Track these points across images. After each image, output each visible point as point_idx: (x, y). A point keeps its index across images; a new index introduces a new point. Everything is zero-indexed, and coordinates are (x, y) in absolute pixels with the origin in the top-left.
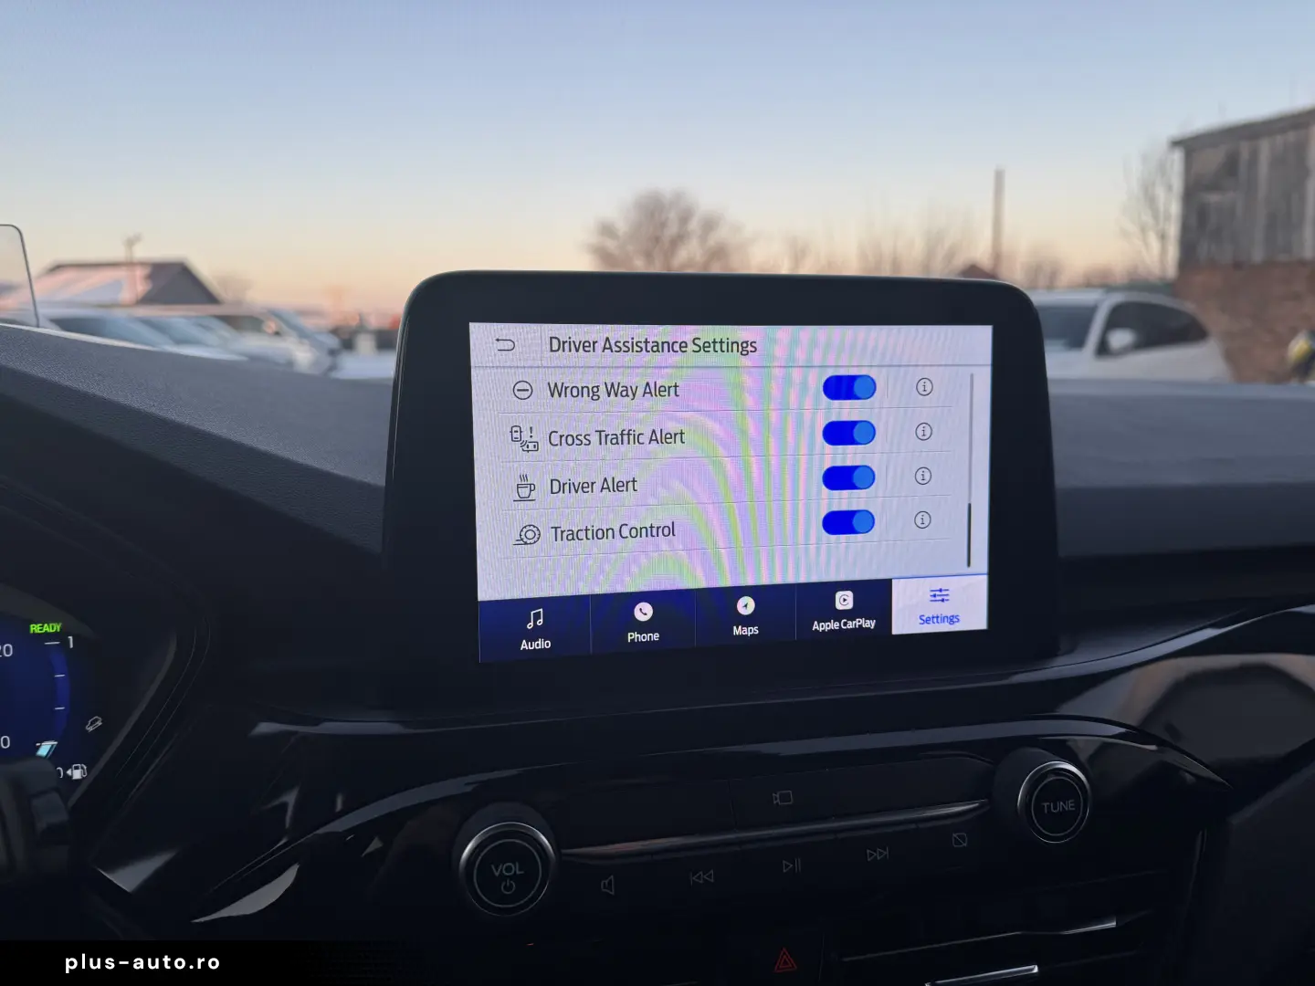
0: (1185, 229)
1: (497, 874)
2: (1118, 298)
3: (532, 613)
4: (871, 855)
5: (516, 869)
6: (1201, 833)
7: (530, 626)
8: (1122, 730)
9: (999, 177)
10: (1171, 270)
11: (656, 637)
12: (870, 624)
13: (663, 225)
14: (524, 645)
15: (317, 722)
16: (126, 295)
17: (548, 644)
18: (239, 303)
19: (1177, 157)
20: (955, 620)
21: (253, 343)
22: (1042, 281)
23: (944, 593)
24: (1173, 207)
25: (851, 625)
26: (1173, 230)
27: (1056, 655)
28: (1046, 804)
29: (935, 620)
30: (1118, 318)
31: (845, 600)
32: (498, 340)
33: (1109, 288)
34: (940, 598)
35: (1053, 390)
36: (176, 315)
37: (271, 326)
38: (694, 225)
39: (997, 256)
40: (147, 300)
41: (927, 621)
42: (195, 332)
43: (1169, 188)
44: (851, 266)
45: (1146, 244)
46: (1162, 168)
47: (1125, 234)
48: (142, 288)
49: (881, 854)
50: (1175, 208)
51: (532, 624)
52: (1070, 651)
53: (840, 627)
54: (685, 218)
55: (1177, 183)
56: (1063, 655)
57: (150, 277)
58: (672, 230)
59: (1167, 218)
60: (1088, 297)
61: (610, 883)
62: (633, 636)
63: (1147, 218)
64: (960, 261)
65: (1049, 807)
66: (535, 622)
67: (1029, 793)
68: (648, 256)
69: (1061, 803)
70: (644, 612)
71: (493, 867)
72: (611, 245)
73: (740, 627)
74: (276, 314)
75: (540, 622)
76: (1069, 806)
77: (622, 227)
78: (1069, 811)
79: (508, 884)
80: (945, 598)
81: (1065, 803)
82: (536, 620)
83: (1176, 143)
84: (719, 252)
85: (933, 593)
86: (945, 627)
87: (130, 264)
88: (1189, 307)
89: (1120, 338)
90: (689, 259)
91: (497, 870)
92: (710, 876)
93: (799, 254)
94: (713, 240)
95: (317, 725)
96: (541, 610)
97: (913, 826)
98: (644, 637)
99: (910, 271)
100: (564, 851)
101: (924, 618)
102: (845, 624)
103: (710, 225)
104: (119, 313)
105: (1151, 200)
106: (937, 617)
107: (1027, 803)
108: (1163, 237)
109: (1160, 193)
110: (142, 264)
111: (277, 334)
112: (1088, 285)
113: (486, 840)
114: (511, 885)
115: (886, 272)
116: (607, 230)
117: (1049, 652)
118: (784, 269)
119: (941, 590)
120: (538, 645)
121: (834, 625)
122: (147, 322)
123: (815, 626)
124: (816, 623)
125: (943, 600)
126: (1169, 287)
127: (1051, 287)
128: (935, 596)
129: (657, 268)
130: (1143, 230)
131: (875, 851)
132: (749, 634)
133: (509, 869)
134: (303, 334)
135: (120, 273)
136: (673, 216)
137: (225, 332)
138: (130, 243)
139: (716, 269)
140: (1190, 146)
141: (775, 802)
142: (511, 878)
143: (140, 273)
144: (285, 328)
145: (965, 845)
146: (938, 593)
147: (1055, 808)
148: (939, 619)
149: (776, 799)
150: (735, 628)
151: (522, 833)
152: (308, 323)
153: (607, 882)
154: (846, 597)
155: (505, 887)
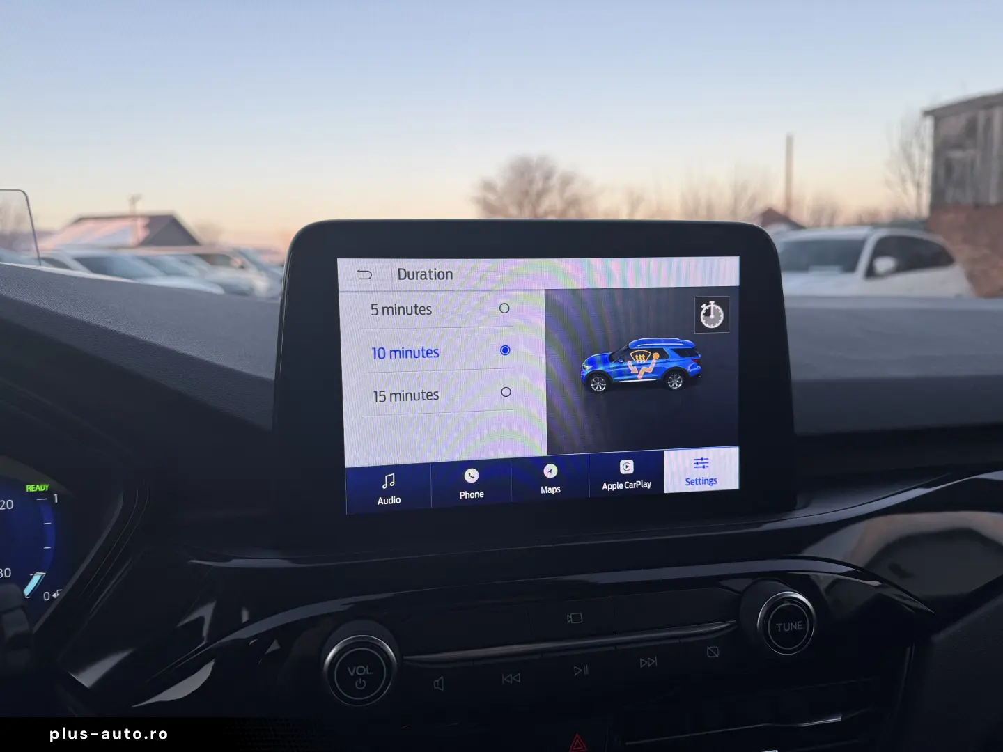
0: (935, 178)
1: (352, 674)
2: (883, 233)
3: (386, 477)
4: (643, 663)
5: (366, 671)
6: (909, 649)
7: (385, 486)
8: (850, 569)
9: (789, 141)
10: (925, 212)
11: (481, 495)
12: (647, 485)
13: (531, 182)
14: (380, 501)
15: (228, 559)
16: (131, 240)
17: (398, 501)
18: (212, 244)
19: (929, 123)
20: (713, 482)
21: (225, 274)
22: (824, 222)
23: (704, 461)
24: (925, 162)
25: (632, 486)
26: (926, 180)
27: (795, 510)
28: (779, 625)
29: (698, 482)
30: (882, 249)
31: (627, 467)
32: (359, 271)
33: (875, 225)
34: (702, 465)
35: (788, 304)
36: (166, 254)
37: (238, 261)
38: (555, 181)
39: (788, 202)
40: (146, 243)
41: (692, 483)
42: (183, 267)
43: (922, 147)
44: (676, 214)
45: (905, 191)
46: (917, 133)
47: (888, 183)
48: (141, 234)
49: (651, 662)
50: (928, 163)
51: (386, 485)
52: (804, 507)
53: (624, 487)
54: (547, 177)
55: (929, 144)
56: (799, 509)
57: (148, 226)
58: (538, 185)
59: (922, 170)
60: (860, 233)
61: (440, 681)
62: (463, 494)
63: (905, 171)
64: (760, 206)
65: (782, 627)
66: (388, 484)
67: (767, 616)
68: (520, 205)
69: (792, 624)
70: (472, 476)
71: (349, 669)
72: (491, 197)
73: (546, 487)
74: (241, 253)
75: (392, 484)
76: (798, 626)
77: (500, 184)
78: (798, 630)
79: (360, 682)
80: (706, 465)
81: (794, 624)
82: (390, 482)
83: (927, 113)
84: (574, 202)
85: (696, 462)
86: (706, 488)
87: (133, 217)
88: (939, 239)
89: (884, 264)
90: (551, 208)
91: (352, 671)
92: (517, 678)
93: (635, 203)
94: (568, 194)
95: (229, 561)
96: (393, 474)
97: (677, 641)
98: (472, 495)
99: (721, 216)
100: (405, 657)
101: (689, 481)
102: (628, 485)
103: (566, 181)
104: (125, 253)
105: (908, 157)
106: (700, 480)
107: (764, 623)
108: (918, 185)
109: (916, 151)
110: (142, 216)
111: (242, 267)
112: (860, 223)
113: (345, 647)
114: (363, 683)
115: (702, 217)
116: (488, 186)
117: (789, 507)
118: (624, 216)
119: (702, 459)
120: (391, 501)
121: (620, 486)
122: (146, 260)
123: (605, 487)
124: (605, 484)
125: (704, 467)
126: (924, 224)
127: (831, 225)
128: (697, 463)
129: (526, 216)
130: (903, 180)
131: (647, 660)
132: (553, 492)
133: (361, 670)
134: (261, 268)
135: (127, 223)
136: (538, 176)
137: (203, 266)
138: (134, 200)
139: (572, 216)
140: (938, 115)
141: (568, 621)
142: (363, 677)
143: (140, 223)
144: (248, 263)
145: (717, 656)
146: (700, 461)
147: (787, 628)
148: (701, 481)
149: (570, 619)
150: (542, 488)
151: (373, 644)
152: (265, 259)
153: (438, 681)
154: (627, 464)
155: (358, 683)
